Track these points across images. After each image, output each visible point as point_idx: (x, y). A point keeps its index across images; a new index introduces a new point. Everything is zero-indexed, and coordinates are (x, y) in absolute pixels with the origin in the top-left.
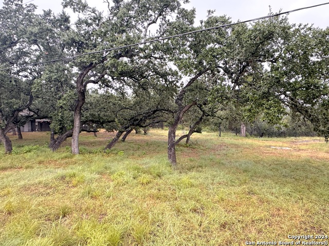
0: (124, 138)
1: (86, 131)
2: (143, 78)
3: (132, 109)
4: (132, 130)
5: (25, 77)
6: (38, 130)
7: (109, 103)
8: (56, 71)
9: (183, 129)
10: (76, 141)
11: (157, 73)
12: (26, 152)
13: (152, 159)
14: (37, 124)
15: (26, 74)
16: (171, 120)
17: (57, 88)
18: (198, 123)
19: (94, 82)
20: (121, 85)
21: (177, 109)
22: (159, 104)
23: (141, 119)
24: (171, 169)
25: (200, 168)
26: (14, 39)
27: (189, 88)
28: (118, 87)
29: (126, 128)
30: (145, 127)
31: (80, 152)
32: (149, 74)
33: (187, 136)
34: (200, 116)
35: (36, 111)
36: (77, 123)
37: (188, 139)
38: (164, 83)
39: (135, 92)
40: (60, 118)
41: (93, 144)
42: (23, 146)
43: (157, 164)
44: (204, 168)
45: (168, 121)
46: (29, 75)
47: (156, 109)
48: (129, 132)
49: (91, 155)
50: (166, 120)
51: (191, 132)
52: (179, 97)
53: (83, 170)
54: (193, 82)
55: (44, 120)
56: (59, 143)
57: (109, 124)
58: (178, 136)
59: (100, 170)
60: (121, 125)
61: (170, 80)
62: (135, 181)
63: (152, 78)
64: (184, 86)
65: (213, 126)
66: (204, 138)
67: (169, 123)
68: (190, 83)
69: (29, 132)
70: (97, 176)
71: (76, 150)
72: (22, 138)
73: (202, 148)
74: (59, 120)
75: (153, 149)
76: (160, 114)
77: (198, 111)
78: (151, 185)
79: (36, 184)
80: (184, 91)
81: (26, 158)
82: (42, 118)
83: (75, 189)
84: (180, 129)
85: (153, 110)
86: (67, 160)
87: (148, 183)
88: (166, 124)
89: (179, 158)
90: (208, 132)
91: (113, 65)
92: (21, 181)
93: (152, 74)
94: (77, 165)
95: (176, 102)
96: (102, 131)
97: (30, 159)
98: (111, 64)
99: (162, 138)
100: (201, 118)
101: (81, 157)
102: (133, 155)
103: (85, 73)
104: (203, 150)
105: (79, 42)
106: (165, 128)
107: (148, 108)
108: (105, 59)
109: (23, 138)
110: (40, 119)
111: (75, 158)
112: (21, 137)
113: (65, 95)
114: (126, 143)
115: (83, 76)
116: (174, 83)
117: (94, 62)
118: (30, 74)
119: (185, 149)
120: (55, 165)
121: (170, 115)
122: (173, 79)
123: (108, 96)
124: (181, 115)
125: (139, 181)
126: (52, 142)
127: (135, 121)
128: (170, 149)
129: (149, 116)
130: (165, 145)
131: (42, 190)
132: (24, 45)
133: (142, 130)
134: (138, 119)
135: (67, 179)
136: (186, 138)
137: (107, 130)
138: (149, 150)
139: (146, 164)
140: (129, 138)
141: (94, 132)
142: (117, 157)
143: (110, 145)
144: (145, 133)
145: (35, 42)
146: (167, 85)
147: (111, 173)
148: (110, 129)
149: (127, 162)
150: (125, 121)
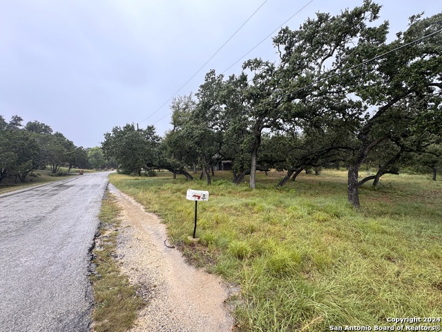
0: (294, 177)
2: (316, 116)
3: (303, 148)
4: (302, 170)
5: (216, 130)
6: (223, 169)
7: (280, 144)
8: (238, 122)
9: (367, 170)
10: (253, 178)
11: (332, 108)
12: (219, 185)
13: (327, 199)
14: (222, 164)
15: (217, 127)
17: (239, 135)
18: (392, 162)
20: (292, 126)
21: (359, 145)
22: (334, 141)
23: (313, 159)
24: (353, 211)
25: (397, 216)
27: (378, 119)
28: (289, 129)
29: (297, 167)
30: (317, 166)
31: (256, 187)
32: (323, 111)
33: (376, 178)
34: (395, 153)
35: (223, 155)
36: (254, 163)
37: (376, 182)
38: (342, 117)
39: (306, 131)
41: (266, 181)
42: (216, 180)
43: (334, 204)
44: (403, 216)
46: (219, 127)
47: (330, 147)
48: (299, 172)
49: (266, 191)
50: (343, 158)
51: (381, 172)
52: (362, 131)
53: (261, 202)
54: (384, 111)
55: (228, 161)
56: (240, 179)
57: (280, 164)
59: (275, 203)
60: (292, 164)
61: (350, 113)
62: (310, 217)
63: (326, 115)
64: (371, 117)
65: (421, 166)
66: (404, 180)
67: (349, 162)
68: (380, 113)
69: (217, 170)
70: (274, 207)
71: (253, 185)
73: (399, 193)
74: (240, 160)
75: (327, 189)
76: (336, 152)
77: (393, 147)
78: (328, 223)
79: (229, 207)
80: (370, 124)
81: (220, 188)
83: (257, 215)
84: (362, 170)
85: (327, 148)
86: (247, 193)
87: (325, 221)
88: (343, 163)
89: (363, 201)
90: (411, 174)
92: (220, 204)
93: (326, 110)
94: (255, 196)
95: (359, 138)
96: (273, 170)
97: (223, 190)
98: (285, 108)
99: (338, 179)
100: (398, 156)
101: (258, 191)
102: (305, 193)
103: (260, 120)
104: (401, 195)
106: (342, 168)
107: (320, 147)
108: (278, 104)
109: (215, 175)
110: (226, 160)
111: (253, 192)
112: (213, 174)
113: (245, 140)
114: (296, 183)
115: (259, 123)
116: (356, 116)
117: (269, 109)
119: (373, 193)
120: (239, 195)
122: (355, 112)
123: (279, 138)
124: (366, 152)
125: (313, 217)
126: (235, 178)
127: (306, 160)
128: (350, 189)
129: (323, 154)
131: (233, 212)
133: (313, 170)
134: (309, 159)
135: (250, 206)
136: (373, 180)
137: (277, 170)
138: (323, 191)
139: (320, 203)
140: (299, 178)
141: (266, 171)
142: (289, 194)
143: (282, 183)
144: (317, 174)
145: (225, 102)
146: (346, 119)
147: (286, 207)
148: (280, 168)
149: (299, 199)
150: (296, 161)
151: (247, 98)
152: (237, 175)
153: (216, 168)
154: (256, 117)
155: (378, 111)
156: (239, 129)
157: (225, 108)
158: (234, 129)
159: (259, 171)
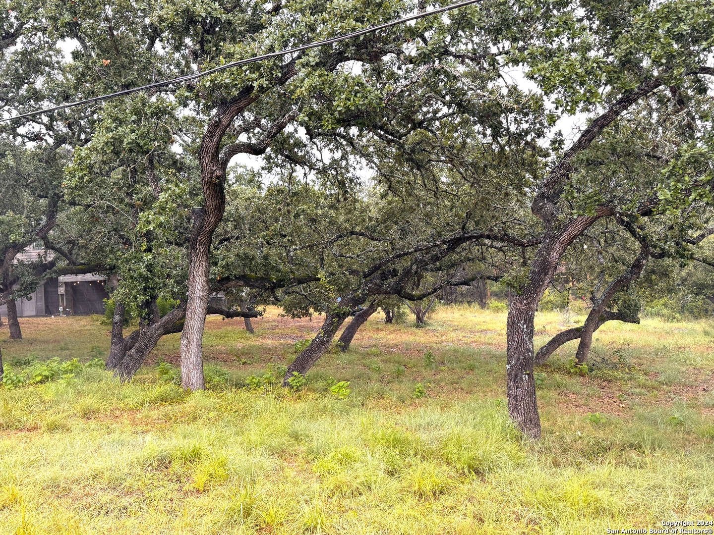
0: (347, 338)
1: (221, 312)
2: (414, 128)
3: (376, 236)
4: (372, 309)
5: (33, 140)
6: (64, 311)
7: (297, 216)
8: (134, 118)
9: (563, 306)
10: (194, 345)
11: (463, 107)
12: (41, 382)
13: (449, 413)
14: (62, 290)
15: (36, 128)
16: (516, 272)
17: (135, 171)
18: (622, 284)
19: (255, 150)
20: (338, 155)
21: (538, 230)
22: (469, 215)
23: (407, 273)
24: (520, 449)
25: (633, 454)
26: (11, 26)
27: (584, 154)
28: (327, 161)
29: (357, 301)
30: (420, 298)
31: (207, 384)
32: (436, 112)
33: (582, 333)
34: (631, 259)
35: (65, 249)
36: (198, 287)
37: (583, 346)
38: (489, 139)
39: (385, 177)
40: (143, 270)
41: (244, 357)
42: (27, 363)
43: (468, 430)
44: (648, 451)
45: (507, 277)
46: (44, 131)
47: (458, 232)
48: (362, 318)
49: (244, 394)
50: (495, 272)
51: (597, 318)
52: (545, 190)
53: (223, 442)
54: (600, 132)
55: (89, 277)
56: (141, 351)
57: (297, 289)
58: (543, 332)
59: (274, 443)
60: (339, 290)
61: (513, 128)
62: (394, 484)
63: (444, 125)
64: (567, 146)
65: (690, 297)
66: (653, 341)
67: (509, 284)
68: (588, 136)
69: (36, 316)
70: (269, 462)
71: (195, 377)
72: (20, 336)
73: (642, 378)
74: (140, 275)
75: (449, 378)
76: (476, 250)
77: (624, 240)
78: (447, 501)
79: (87, 479)
80: (564, 168)
81: (46, 399)
82: (84, 272)
83: (203, 501)
84: (550, 306)
85: (450, 236)
86: (168, 409)
87: (439, 492)
88: (495, 287)
89: (548, 413)
90: (670, 318)
91: (318, 93)
92: (43, 469)
93: (445, 110)
94: (200, 422)
95: (536, 209)
96: (272, 312)
97: (57, 403)
98: (312, 89)
99: (483, 338)
100: (637, 266)
101: (211, 400)
102: (381, 396)
103: (225, 121)
104: (644, 386)
105: (205, 19)
106: (493, 303)
107: (430, 231)
108: (289, 70)
109: (24, 335)
110: (77, 273)
111: (192, 402)
112: (16, 334)
113: (162, 197)
114: (354, 357)
115: (218, 132)
116: (529, 138)
117: (255, 84)
118: (49, 127)
119: (575, 383)
120: (133, 422)
121: (514, 256)
122: (525, 126)
123: (295, 194)
124: (554, 255)
125: (405, 484)
126: (117, 349)
127: (384, 277)
128: (514, 378)
129: (437, 258)
130: (494, 365)
131: (105, 498)
132: (36, 40)
133: (408, 311)
134: (394, 273)
135: (176, 467)
136: (576, 342)
137: (288, 310)
138: (437, 382)
139: (427, 427)
140: (363, 337)
141: (246, 316)
142: (328, 402)
143: (303, 361)
144: (420, 322)
145: (73, 30)
146: (502, 148)
147: (314, 454)
148: (298, 305)
149: (360, 419)
150: (353, 279)
151: (172, 27)
152: (127, 333)
153: (29, 307)
154: (208, 108)
155: (584, 127)
156: (138, 148)
157: (76, 55)
158: (115, 145)
159: (218, 317)
